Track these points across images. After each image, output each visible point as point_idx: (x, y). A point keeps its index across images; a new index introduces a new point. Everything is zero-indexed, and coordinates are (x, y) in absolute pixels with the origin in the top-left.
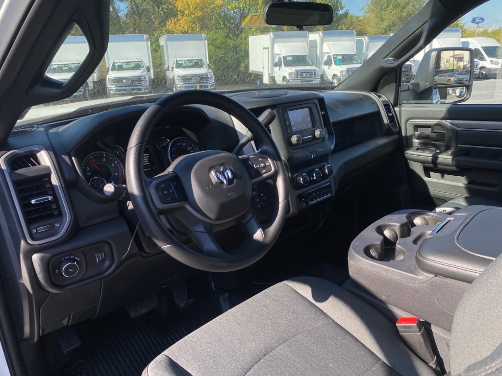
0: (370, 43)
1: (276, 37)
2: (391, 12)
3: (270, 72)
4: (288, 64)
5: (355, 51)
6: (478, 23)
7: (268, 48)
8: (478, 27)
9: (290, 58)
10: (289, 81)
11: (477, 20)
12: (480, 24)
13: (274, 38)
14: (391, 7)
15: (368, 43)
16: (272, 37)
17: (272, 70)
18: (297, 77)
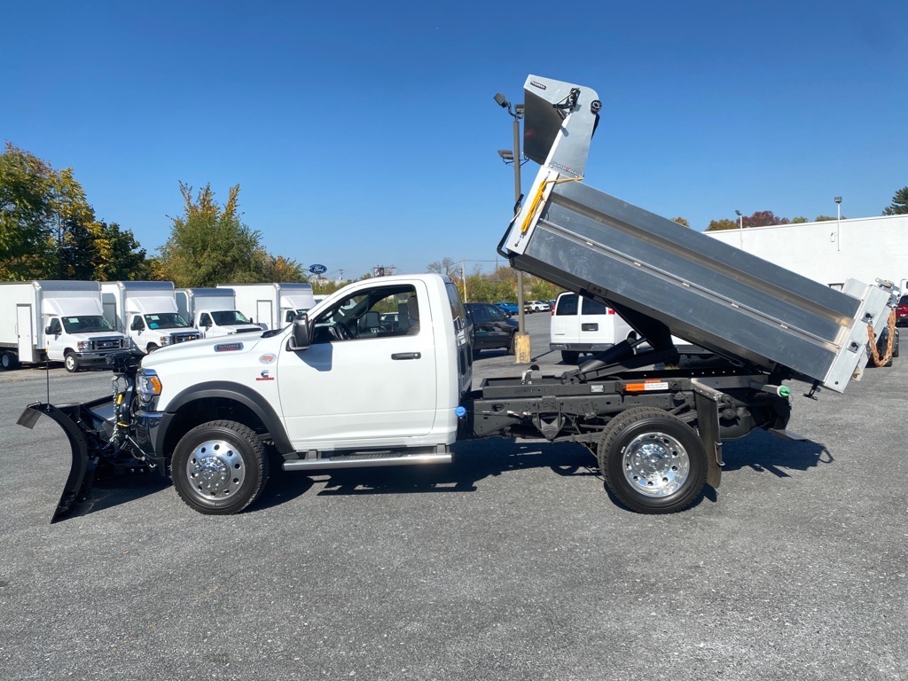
0: (196, 298)
1: (44, 288)
2: (209, 256)
3: (35, 343)
4: (72, 329)
5: (177, 309)
6: (318, 273)
7: (29, 305)
8: (320, 278)
9: (76, 321)
10: (80, 355)
11: (317, 269)
12: (322, 275)
13: (41, 291)
14: (209, 250)
15: (193, 298)
16: (39, 288)
17: (40, 339)
18: (93, 348)
